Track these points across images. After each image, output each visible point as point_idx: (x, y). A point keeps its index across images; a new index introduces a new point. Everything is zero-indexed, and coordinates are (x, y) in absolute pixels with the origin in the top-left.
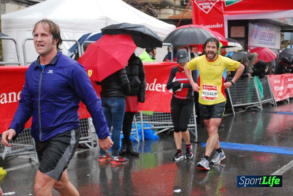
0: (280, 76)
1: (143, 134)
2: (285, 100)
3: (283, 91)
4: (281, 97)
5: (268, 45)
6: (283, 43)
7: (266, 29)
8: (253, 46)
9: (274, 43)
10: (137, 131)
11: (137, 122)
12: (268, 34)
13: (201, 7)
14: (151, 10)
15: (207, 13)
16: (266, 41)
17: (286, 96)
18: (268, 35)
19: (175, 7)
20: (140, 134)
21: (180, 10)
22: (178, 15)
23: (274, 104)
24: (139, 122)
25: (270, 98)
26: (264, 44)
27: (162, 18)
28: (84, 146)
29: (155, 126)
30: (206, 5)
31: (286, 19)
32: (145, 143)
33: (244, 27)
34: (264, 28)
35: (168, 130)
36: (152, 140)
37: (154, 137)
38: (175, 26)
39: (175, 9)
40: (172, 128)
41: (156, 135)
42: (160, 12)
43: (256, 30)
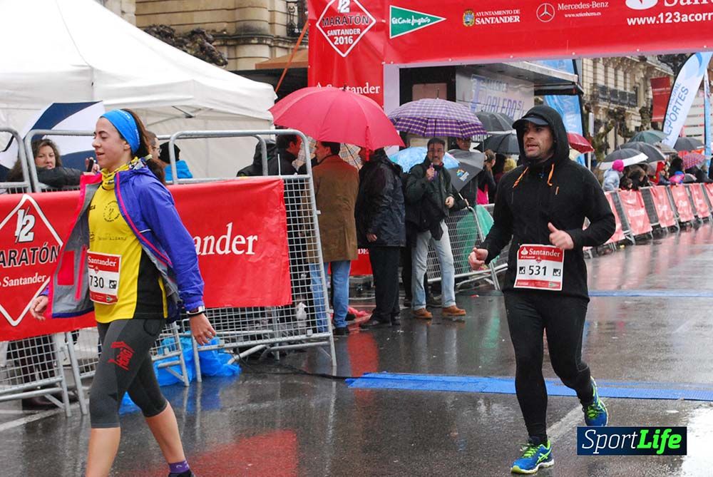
1: (198, 364)
7: (498, 88)
10: (182, 357)
11: (181, 334)
12: (505, 100)
13: (332, 39)
14: (209, 47)
19: (273, 41)
20: (191, 363)
21: (286, 48)
22: (279, 58)
24: (187, 333)
27: (241, 68)
28: (44, 403)
29: (227, 341)
32: (204, 387)
33: (444, 85)
34: (494, 85)
35: (262, 350)
36: (222, 377)
37: (227, 369)
38: (271, 87)
39: (273, 44)
40: (273, 345)
41: (232, 364)
42: (236, 54)
43: (474, 91)
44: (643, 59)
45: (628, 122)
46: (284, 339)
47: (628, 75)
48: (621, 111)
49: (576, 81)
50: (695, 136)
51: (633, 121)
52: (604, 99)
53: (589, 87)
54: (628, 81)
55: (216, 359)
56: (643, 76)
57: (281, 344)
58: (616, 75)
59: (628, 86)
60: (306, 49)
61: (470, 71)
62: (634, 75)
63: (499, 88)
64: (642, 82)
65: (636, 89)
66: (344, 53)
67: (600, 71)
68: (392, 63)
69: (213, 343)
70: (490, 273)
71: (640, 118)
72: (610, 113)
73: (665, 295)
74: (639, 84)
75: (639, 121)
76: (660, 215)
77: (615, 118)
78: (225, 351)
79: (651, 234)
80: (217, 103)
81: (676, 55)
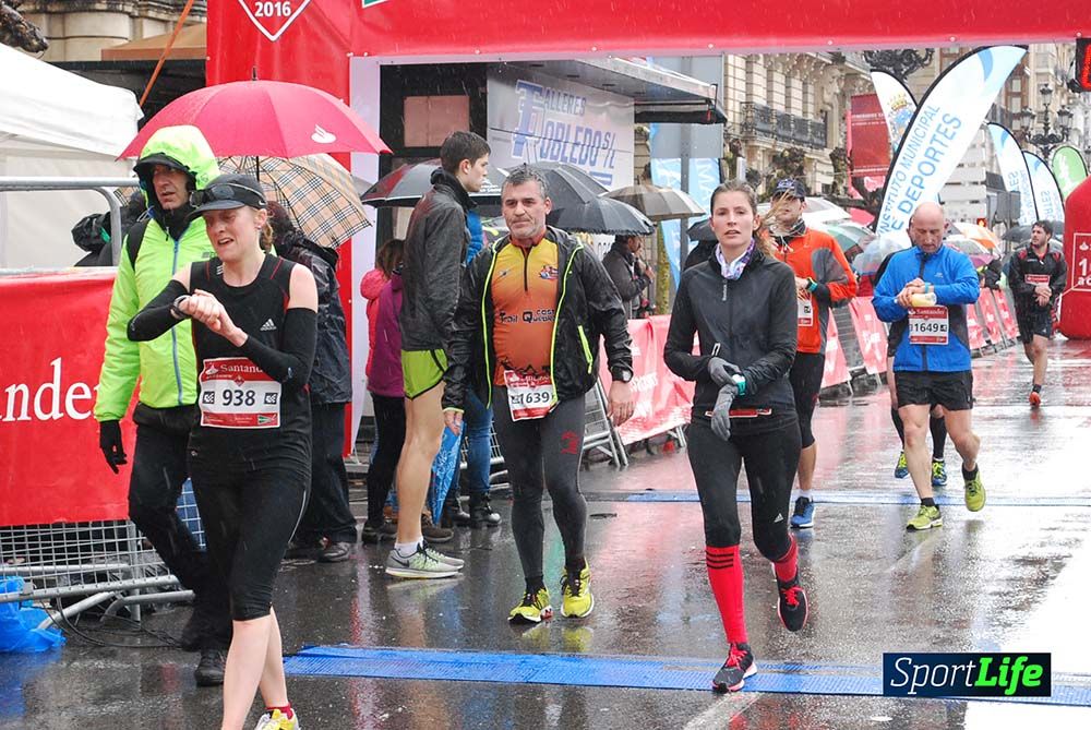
0: (641, 323)
2: (668, 438)
3: (655, 393)
4: (645, 424)
7: (565, 109)
9: (608, 171)
15: (272, 38)
17: (671, 417)
18: (576, 135)
19: (135, 6)
21: (163, 21)
22: (147, 39)
23: (618, 459)
25: (600, 427)
27: (73, 58)
29: (39, 584)
33: (464, 99)
34: (560, 102)
35: (106, 603)
36: (29, 654)
37: (37, 638)
38: (132, 96)
39: (136, 14)
40: (128, 591)
41: (48, 628)
42: (64, 30)
43: (521, 112)
44: (838, 59)
45: (809, 176)
46: (150, 580)
47: (811, 89)
48: (796, 156)
49: (712, 96)
51: (818, 175)
52: (766, 133)
53: (737, 110)
54: (810, 98)
55: (16, 618)
56: (838, 91)
57: (143, 590)
58: (788, 87)
59: (811, 108)
60: (200, 23)
61: (515, 74)
62: (822, 89)
63: (570, 107)
64: (836, 102)
65: (824, 114)
66: (273, 34)
67: (759, 79)
68: (366, 54)
69: (11, 588)
71: (831, 169)
72: (776, 159)
73: (873, 500)
74: (831, 105)
75: (828, 174)
76: (866, 349)
77: (785, 168)
78: (34, 605)
79: (850, 386)
80: (27, 125)
81: (899, 53)
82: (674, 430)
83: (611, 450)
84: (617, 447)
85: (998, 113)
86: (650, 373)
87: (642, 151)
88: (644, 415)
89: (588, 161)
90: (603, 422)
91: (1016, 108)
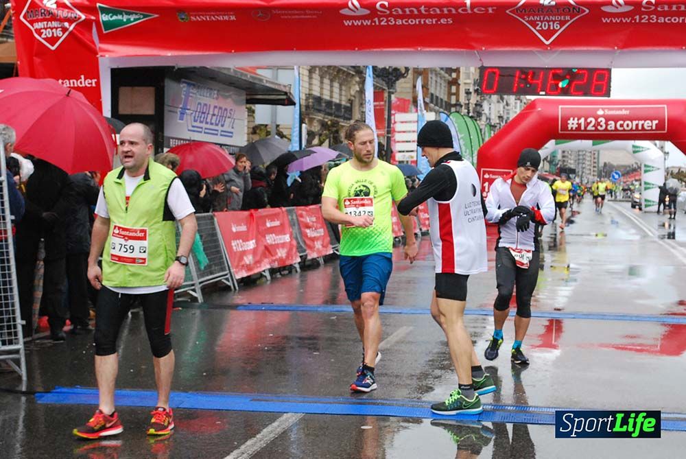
0: (246, 213)
2: (261, 275)
3: (254, 252)
4: (249, 268)
5: (217, 134)
6: (255, 130)
7: (208, 95)
8: (176, 139)
9: (230, 130)
12: (215, 107)
13: (39, 32)
15: (53, 48)
16: (208, 126)
17: (262, 265)
18: (214, 110)
23: (232, 287)
25: (223, 269)
26: (205, 133)
30: (52, 29)
31: (259, 72)
33: (152, 89)
34: (206, 92)
43: (183, 96)
44: (359, 72)
47: (344, 88)
48: (335, 124)
49: (288, 91)
50: (407, 151)
52: (319, 111)
53: (302, 98)
54: (343, 93)
56: (358, 89)
58: (332, 86)
59: (343, 98)
61: (180, 75)
62: (350, 88)
63: (210, 94)
64: (357, 95)
65: (351, 102)
67: (316, 81)
70: (193, 285)
72: (324, 125)
74: (354, 97)
77: (329, 130)
81: (390, 70)
82: (264, 271)
83: (229, 281)
84: (233, 280)
85: (444, 104)
86: (252, 239)
87: (251, 119)
88: (248, 262)
89: (220, 124)
90: (225, 267)
91: (453, 101)
